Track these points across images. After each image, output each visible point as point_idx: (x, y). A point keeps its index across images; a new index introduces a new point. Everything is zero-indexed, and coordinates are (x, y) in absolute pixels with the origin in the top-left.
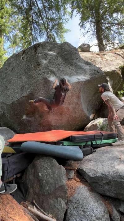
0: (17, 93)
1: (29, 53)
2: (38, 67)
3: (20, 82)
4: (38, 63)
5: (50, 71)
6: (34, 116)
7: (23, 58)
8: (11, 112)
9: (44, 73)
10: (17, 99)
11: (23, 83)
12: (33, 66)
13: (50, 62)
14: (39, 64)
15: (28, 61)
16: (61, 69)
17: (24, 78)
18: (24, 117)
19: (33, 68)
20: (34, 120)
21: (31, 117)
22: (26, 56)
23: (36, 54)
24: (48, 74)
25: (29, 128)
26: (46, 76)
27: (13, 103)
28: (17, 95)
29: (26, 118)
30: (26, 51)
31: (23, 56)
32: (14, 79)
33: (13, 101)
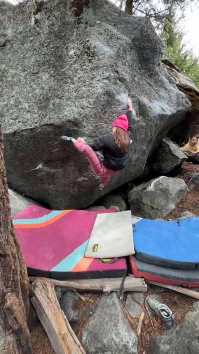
0: (28, 112)
2: (90, 61)
3: (35, 86)
4: (88, 48)
7: (37, 21)
10: (29, 127)
11: (43, 88)
12: (71, 53)
14: (90, 53)
15: (56, 36)
17: (45, 76)
18: (40, 166)
19: (71, 57)
20: (64, 175)
21: (56, 167)
22: (48, 18)
24: (115, 83)
27: (15, 134)
28: (29, 116)
29: (45, 168)
30: (48, 6)
31: (38, 16)
32: (14, 72)
33: (15, 128)
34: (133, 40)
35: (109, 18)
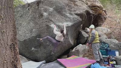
1: (33, 6)
2: (42, 17)
5: (50, 21)
6: (40, 48)
7: (28, 9)
8: (23, 45)
9: (46, 22)
10: (28, 38)
11: (31, 27)
12: (37, 16)
13: (49, 14)
14: (42, 15)
15: (33, 12)
16: (56, 18)
17: (31, 23)
18: (33, 49)
20: (40, 50)
21: (38, 48)
22: (31, 8)
23: (39, 8)
24: (49, 22)
25: (37, 55)
26: (48, 24)
27: (25, 40)
28: (28, 35)
29: (35, 49)
30: (31, 5)
31: (29, 8)
32: (24, 23)
33: (25, 39)
34: (54, 9)
35: (47, 4)
